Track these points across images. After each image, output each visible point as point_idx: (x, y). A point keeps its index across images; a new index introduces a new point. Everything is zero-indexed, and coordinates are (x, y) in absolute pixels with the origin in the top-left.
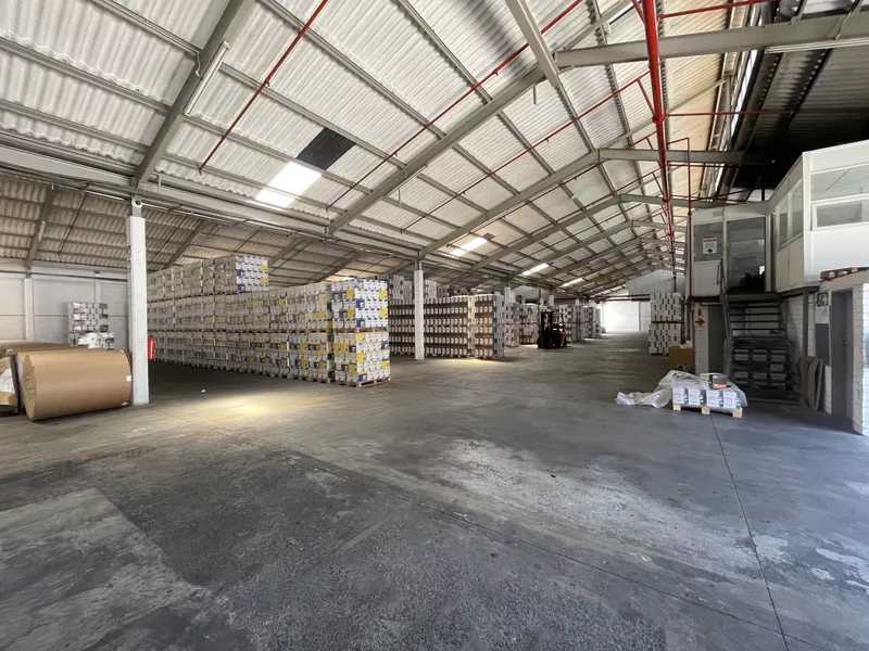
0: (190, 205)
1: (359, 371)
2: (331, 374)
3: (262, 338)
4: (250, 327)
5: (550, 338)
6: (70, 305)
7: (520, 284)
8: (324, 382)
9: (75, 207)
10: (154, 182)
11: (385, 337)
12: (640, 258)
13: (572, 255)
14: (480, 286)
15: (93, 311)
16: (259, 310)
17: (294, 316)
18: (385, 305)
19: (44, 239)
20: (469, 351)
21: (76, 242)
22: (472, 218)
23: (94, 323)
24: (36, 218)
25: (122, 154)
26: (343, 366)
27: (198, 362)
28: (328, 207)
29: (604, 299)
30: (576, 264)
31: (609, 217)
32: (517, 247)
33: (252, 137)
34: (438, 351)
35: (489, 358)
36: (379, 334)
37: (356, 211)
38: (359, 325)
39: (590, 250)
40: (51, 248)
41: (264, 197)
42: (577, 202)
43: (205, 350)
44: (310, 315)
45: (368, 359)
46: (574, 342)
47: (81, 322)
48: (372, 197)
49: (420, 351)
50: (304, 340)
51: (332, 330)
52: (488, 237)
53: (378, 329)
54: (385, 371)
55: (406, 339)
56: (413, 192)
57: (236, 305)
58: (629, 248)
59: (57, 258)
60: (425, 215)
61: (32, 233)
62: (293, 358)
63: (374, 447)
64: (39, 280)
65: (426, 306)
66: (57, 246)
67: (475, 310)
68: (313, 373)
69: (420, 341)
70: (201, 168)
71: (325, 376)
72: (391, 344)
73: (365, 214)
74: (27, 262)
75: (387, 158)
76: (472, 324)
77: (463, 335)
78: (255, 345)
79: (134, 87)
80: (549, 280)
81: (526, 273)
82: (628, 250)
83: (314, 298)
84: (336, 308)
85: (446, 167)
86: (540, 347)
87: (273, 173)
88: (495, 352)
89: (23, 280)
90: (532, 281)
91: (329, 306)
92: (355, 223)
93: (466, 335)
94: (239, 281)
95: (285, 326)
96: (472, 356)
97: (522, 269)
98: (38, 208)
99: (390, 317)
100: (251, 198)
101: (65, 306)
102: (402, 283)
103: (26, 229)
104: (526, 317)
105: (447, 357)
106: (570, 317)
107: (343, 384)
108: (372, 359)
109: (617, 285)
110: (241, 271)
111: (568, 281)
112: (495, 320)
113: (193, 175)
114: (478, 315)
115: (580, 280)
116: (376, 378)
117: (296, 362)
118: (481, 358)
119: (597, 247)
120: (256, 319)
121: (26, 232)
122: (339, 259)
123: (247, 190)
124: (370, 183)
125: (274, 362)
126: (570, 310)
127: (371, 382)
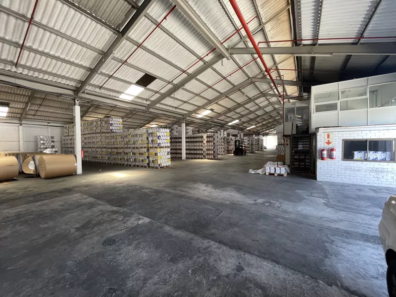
0: (96, 101)
1: (159, 162)
2: (148, 164)
3: (120, 151)
4: (116, 146)
5: (239, 151)
6: (38, 137)
7: (228, 129)
8: (145, 167)
9: (42, 97)
10: (83, 93)
11: (169, 150)
12: (279, 117)
13: (249, 116)
14: (213, 128)
15: (48, 139)
16: (119, 140)
17: (134, 142)
18: (169, 138)
19: (29, 110)
20: (204, 156)
21: (41, 111)
22: (204, 103)
23: (49, 144)
24: (26, 101)
25: (73, 84)
26: (153, 161)
27: (94, 160)
28: (147, 100)
29: (267, 134)
30: (251, 120)
31: (262, 102)
32: (224, 113)
33: (119, 77)
34: (192, 156)
35: (212, 159)
36: (166, 149)
37: (158, 101)
38: (159, 145)
39: (256, 114)
40: (31, 114)
41: (122, 97)
42: (247, 96)
43: (97, 155)
44: (140, 142)
45: (162, 158)
46: (250, 153)
47: (43, 144)
48: (164, 96)
49: (184, 156)
50: (138, 151)
51: (148, 147)
52: (212, 110)
53: (166, 147)
54: (169, 163)
55: (179, 151)
56: (180, 94)
57: (110, 138)
58: (274, 113)
59: (33, 117)
60: (185, 102)
61: (24, 107)
62: (133, 158)
63: (163, 184)
64: (25, 126)
65: (186, 138)
66: (33, 113)
67: (206, 140)
68: (141, 164)
69: (184, 152)
70: (100, 88)
71: (146, 165)
72: (171, 153)
73: (162, 102)
74: (20, 119)
75: (169, 83)
76: (205, 145)
77: (202, 150)
78: (118, 153)
79: (80, 63)
80: (241, 127)
81: (230, 124)
82: (274, 114)
83: (141, 135)
84: (150, 139)
85: (192, 85)
86: (234, 155)
87: (126, 88)
88: (214, 156)
89: (19, 126)
90: (233, 127)
91: (147, 138)
92: (158, 105)
93: (203, 150)
94: (111, 128)
95: (130, 146)
96: (205, 158)
97: (228, 122)
98: (28, 97)
99: (171, 142)
100: (118, 97)
101: (36, 137)
102: (177, 128)
103: (21, 106)
104: (230, 142)
105: (195, 158)
106: (248, 142)
107: (153, 168)
108: (164, 158)
109: (272, 128)
110: (112, 124)
111: (249, 127)
112: (214, 144)
113: (97, 90)
114: (207, 142)
115: (254, 126)
116: (165, 165)
117: (135, 159)
118: (209, 159)
119: (259, 113)
120: (118, 143)
121: (21, 107)
122: (151, 117)
123: (116, 95)
124: (163, 91)
125: (126, 160)
126: (248, 139)
127: (164, 167)
